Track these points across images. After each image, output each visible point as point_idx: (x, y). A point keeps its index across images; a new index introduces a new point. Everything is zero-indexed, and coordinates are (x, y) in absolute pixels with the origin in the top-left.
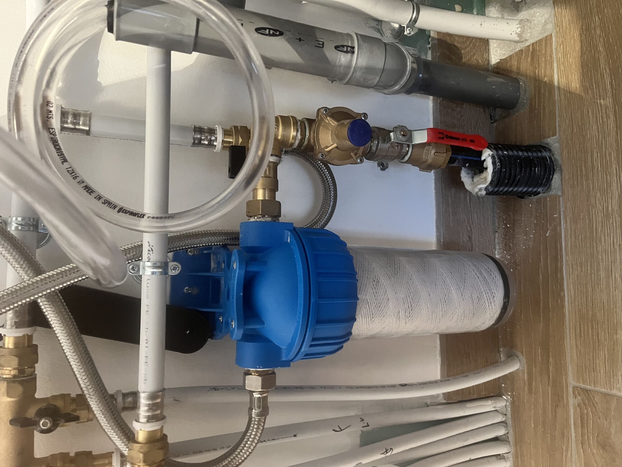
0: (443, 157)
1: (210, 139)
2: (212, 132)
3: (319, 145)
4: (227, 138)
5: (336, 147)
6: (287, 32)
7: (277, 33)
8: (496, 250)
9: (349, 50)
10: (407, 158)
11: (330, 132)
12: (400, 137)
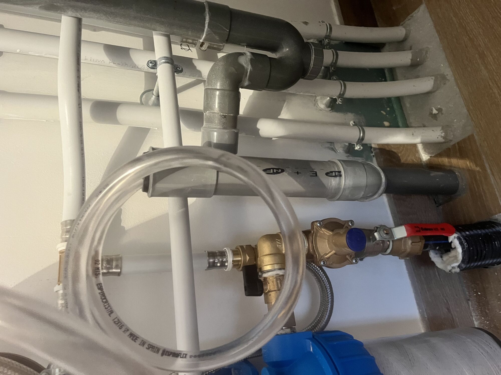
0: (419, 245)
1: (222, 261)
2: (223, 254)
3: (319, 254)
4: (236, 258)
5: (335, 254)
6: (287, 169)
7: (279, 170)
8: (473, 317)
9: (337, 174)
10: (389, 251)
11: (327, 241)
12: (385, 235)
